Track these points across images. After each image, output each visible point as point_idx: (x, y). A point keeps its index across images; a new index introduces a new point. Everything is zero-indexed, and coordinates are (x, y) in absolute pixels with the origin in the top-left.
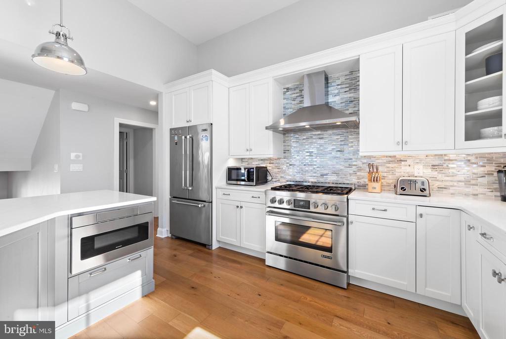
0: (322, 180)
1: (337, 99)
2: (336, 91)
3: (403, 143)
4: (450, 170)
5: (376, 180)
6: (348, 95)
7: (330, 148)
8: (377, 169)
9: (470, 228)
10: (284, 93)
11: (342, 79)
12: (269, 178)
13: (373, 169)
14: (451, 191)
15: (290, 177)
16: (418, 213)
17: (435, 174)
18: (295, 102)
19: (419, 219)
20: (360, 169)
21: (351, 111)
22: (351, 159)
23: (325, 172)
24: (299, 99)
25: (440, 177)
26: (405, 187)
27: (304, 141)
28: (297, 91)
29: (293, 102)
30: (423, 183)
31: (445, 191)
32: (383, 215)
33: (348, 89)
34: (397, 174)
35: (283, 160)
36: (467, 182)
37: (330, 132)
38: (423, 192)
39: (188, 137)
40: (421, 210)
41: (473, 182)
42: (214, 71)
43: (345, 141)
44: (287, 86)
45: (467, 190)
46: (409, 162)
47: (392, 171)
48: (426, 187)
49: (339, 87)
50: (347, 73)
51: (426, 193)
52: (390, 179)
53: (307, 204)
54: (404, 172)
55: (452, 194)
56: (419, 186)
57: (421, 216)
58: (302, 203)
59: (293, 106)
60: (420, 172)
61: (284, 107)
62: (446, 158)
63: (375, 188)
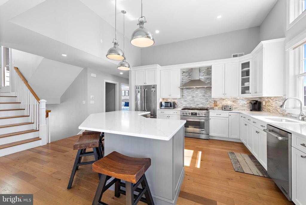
0: (197, 106)
1: (203, 77)
2: (202, 75)
3: (225, 94)
4: (238, 102)
5: (216, 106)
6: (207, 76)
7: (200, 95)
8: (217, 102)
9: (241, 117)
10: (182, 73)
11: (205, 71)
12: (176, 106)
13: (215, 102)
14: (238, 109)
15: (185, 106)
16: (229, 114)
17: (234, 103)
18: (187, 77)
19: (230, 116)
20: (211, 102)
21: (208, 82)
22: (208, 99)
23: (199, 103)
24: (188, 76)
25: (235, 104)
26: (225, 108)
27: (190, 92)
28: (188, 73)
29: (186, 77)
30: (230, 106)
31: (237, 109)
32: (220, 116)
33: (206, 74)
34: (223, 104)
35: (182, 99)
36: (242, 106)
37: (200, 89)
38: (230, 109)
39: (146, 90)
40: (230, 114)
41: (244, 106)
42: (158, 65)
43: (206, 93)
44: (184, 71)
45: (242, 108)
46: (226, 100)
47: (221, 103)
48: (231, 107)
49: (204, 73)
50: (206, 69)
51: (231, 109)
52: (220, 106)
53: (196, 114)
54: (225, 103)
55: (238, 110)
56: (229, 107)
57: (230, 115)
58: (194, 114)
59: (186, 79)
60: (229, 103)
61: (182, 79)
62: (237, 99)
63: (216, 108)
